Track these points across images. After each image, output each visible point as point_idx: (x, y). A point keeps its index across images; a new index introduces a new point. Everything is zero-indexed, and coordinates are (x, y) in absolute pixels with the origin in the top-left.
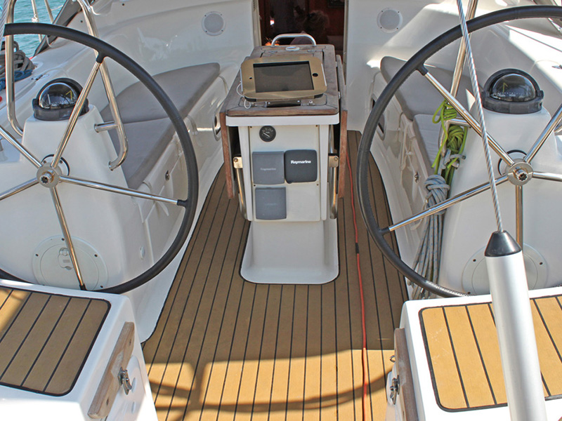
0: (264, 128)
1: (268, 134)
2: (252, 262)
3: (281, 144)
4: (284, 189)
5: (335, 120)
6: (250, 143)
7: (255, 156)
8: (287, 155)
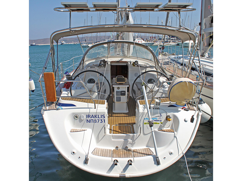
0: (118, 87)
1: (118, 88)
2: (114, 110)
3: (120, 90)
4: (120, 97)
5: (128, 86)
6: (116, 90)
7: (117, 92)
8: (121, 91)
